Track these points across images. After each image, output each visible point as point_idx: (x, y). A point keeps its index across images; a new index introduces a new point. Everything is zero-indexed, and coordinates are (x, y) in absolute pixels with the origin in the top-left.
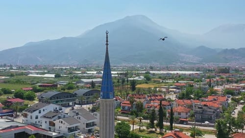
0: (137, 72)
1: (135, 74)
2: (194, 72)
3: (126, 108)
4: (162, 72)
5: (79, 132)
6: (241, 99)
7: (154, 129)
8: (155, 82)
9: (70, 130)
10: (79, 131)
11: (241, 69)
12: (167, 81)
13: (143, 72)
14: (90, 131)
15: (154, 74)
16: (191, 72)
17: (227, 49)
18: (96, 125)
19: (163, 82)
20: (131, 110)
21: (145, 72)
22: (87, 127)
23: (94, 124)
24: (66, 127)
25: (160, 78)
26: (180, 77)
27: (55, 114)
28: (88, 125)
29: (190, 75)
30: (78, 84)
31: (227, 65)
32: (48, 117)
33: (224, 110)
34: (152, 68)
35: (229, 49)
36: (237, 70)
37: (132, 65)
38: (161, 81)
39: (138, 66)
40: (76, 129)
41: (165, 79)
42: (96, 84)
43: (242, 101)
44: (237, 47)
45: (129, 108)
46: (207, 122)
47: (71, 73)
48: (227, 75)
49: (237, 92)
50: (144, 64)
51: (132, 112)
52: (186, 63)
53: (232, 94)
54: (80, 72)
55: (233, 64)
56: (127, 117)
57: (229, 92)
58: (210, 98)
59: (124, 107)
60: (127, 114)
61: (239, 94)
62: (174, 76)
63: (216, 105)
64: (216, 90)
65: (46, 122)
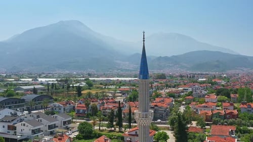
0: (75, 79)
1: (74, 81)
2: (133, 79)
3: (81, 111)
4: (101, 79)
5: (41, 135)
6: (183, 101)
7: (113, 129)
8: (98, 88)
9: (34, 132)
10: (42, 133)
11: (174, 75)
12: (109, 87)
13: (81, 79)
14: (52, 133)
15: (94, 81)
16: (130, 79)
17: (160, 57)
18: (57, 127)
19: (105, 88)
20: (86, 113)
21: (84, 79)
22: (49, 129)
23: (55, 126)
24: (30, 130)
25: (101, 84)
26: (120, 83)
27: (13, 118)
28: (50, 127)
29: (130, 81)
30: (17, 91)
31: (161, 72)
32: (6, 121)
33: (171, 110)
34: (90, 75)
35: (162, 56)
36: (171, 77)
37: (68, 72)
38: (104, 87)
39: (75, 73)
40: (39, 131)
41: (106, 85)
42: (38, 91)
43: (184, 103)
44: (169, 55)
45: (84, 111)
46: (159, 120)
47: (2, 81)
48: (165, 80)
49: (178, 95)
50: (80, 72)
51: (88, 114)
52: (122, 70)
53: (174, 97)
54: (13, 80)
55: (167, 71)
56: (83, 119)
57: (171, 95)
58: (157, 100)
59: (78, 111)
60: (82, 117)
61: (179, 96)
62: (115, 83)
63: (165, 106)
64: (161, 94)
65: (4, 127)
